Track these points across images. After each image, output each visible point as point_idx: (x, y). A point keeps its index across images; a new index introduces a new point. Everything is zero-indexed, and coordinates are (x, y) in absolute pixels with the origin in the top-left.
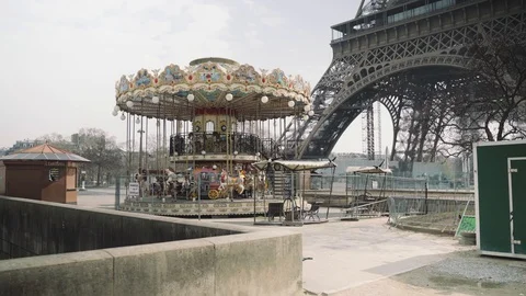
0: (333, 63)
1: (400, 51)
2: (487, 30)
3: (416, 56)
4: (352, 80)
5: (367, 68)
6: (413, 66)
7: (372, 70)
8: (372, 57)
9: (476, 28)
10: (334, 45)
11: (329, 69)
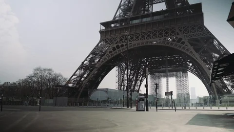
0: (100, 41)
1: (137, 38)
2: (180, 31)
3: (146, 40)
4: (111, 50)
5: (120, 45)
6: (145, 45)
7: (122, 46)
8: (122, 39)
9: (175, 29)
10: (101, 32)
11: (98, 44)
